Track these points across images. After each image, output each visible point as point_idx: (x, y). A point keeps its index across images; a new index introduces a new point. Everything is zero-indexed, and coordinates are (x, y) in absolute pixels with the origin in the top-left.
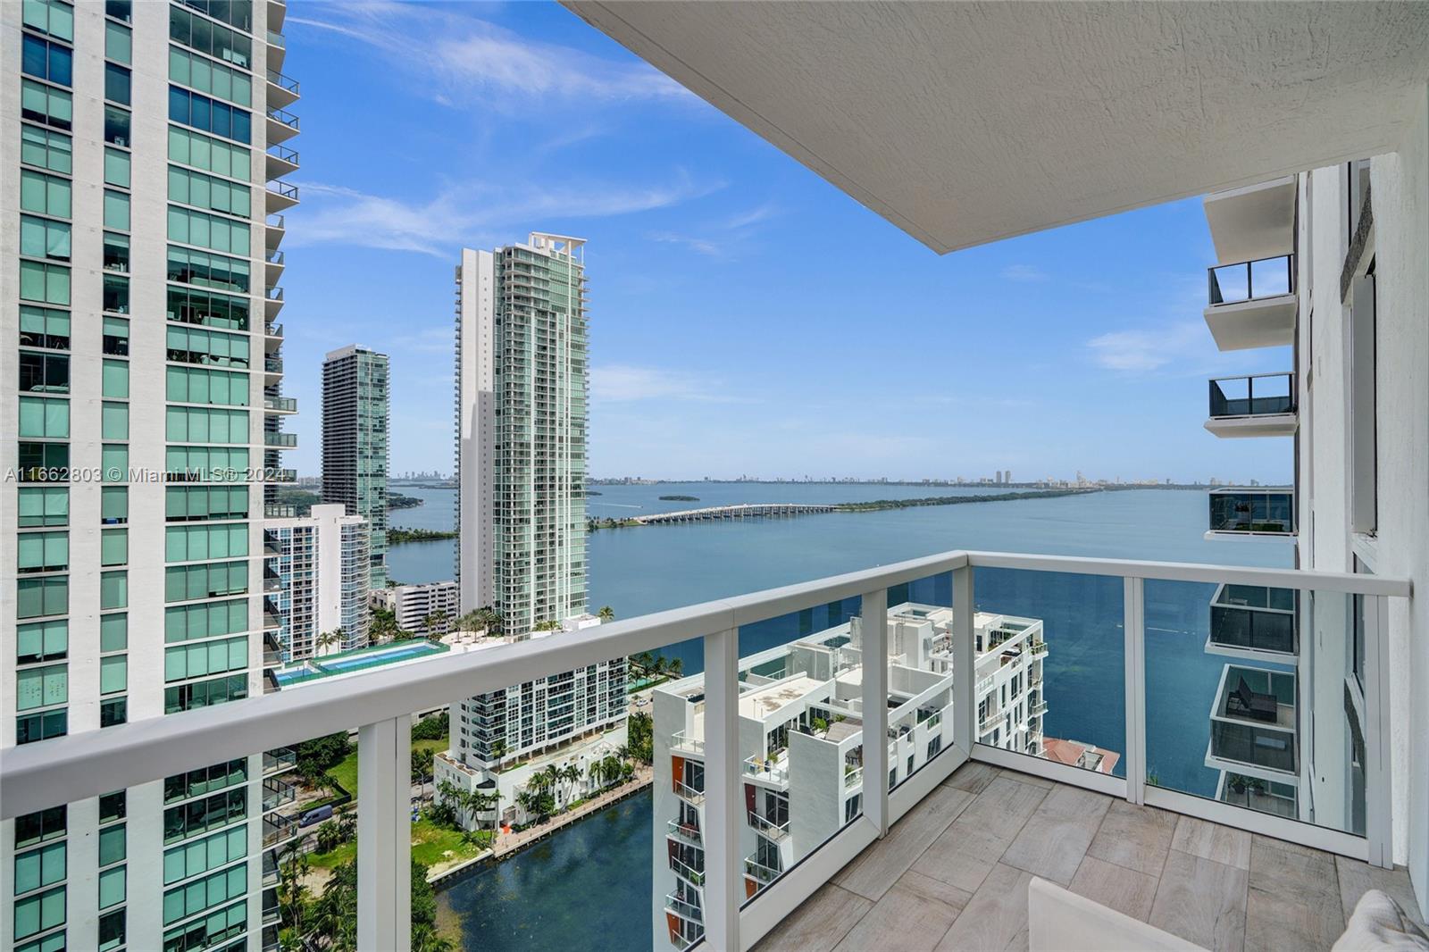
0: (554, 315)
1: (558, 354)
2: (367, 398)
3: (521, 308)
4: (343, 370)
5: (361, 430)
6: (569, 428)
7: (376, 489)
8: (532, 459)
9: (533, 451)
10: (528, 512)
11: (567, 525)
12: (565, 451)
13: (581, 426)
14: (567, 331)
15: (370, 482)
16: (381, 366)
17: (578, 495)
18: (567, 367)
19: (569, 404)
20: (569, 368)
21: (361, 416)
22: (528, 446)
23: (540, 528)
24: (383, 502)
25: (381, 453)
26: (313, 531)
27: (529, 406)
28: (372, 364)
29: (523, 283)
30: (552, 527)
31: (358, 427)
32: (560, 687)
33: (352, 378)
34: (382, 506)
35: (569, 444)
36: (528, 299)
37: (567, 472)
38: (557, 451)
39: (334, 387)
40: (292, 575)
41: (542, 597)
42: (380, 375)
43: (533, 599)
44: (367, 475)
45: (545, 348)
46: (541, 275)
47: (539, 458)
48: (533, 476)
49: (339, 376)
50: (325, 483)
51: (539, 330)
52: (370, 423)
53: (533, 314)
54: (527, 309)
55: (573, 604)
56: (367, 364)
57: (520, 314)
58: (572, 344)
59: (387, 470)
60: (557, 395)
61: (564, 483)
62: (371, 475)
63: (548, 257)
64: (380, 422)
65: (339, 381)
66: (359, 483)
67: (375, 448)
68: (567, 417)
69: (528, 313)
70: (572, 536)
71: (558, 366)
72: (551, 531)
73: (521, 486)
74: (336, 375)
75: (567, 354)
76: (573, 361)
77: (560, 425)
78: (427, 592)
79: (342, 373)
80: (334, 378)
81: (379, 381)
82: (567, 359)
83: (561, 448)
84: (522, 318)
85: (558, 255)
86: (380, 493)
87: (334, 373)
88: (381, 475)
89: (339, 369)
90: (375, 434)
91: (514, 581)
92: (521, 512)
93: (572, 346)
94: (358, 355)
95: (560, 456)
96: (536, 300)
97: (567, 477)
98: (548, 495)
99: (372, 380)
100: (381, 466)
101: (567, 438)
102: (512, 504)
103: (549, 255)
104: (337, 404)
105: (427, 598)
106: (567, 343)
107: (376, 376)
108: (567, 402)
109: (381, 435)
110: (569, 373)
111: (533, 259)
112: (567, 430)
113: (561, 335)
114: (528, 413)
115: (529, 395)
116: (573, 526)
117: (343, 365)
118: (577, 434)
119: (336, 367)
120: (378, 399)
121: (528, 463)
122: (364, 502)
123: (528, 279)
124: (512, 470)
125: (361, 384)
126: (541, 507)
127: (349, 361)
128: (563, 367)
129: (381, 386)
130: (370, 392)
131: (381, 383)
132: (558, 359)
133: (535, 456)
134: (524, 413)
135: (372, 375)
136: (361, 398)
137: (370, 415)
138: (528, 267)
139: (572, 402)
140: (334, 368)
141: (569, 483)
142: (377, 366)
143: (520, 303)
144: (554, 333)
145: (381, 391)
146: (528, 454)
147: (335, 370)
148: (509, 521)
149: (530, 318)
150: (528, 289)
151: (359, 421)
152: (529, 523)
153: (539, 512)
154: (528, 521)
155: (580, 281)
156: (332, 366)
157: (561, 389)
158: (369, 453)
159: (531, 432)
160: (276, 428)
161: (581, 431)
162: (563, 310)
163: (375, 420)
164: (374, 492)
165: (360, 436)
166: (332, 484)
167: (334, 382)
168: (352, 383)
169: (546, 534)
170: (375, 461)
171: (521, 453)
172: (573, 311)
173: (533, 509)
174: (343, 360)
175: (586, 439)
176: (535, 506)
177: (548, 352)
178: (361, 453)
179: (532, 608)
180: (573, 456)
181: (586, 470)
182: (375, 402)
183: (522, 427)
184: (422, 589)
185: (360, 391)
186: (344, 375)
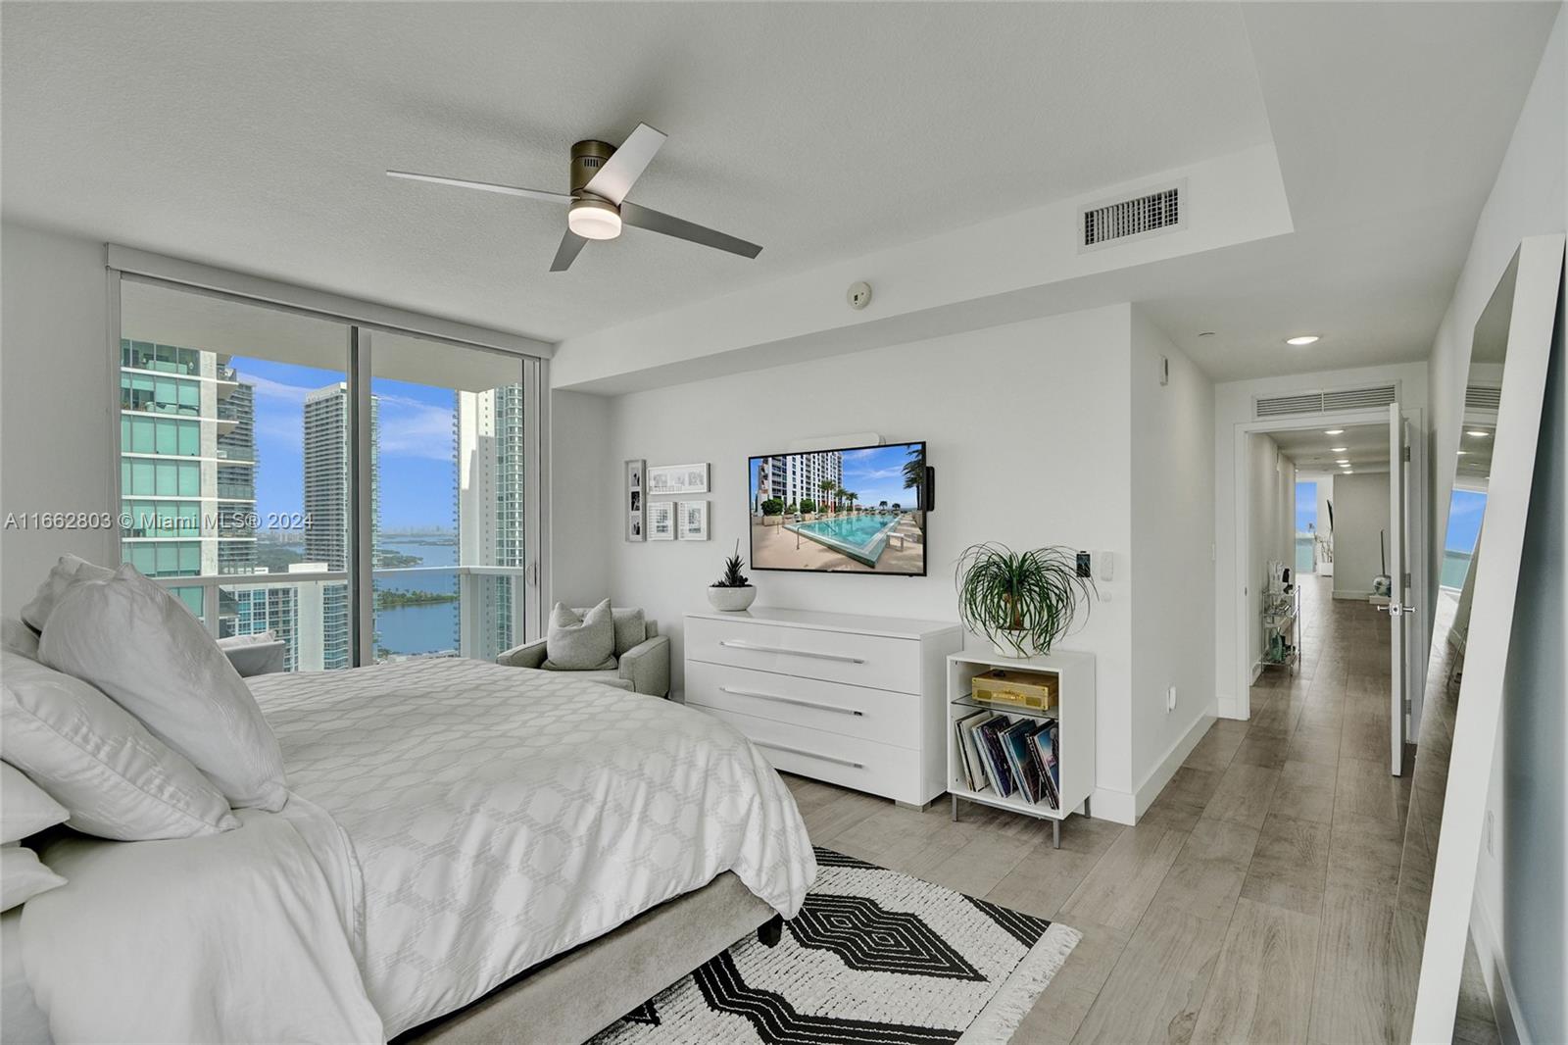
4: (327, 412)
5: (346, 480)
21: (346, 464)
26: (292, 594)
31: (344, 477)
33: (337, 422)
39: (317, 432)
49: (322, 419)
50: (307, 539)
65: (322, 425)
66: (346, 540)
74: (318, 418)
79: (325, 416)
80: (317, 421)
87: (317, 415)
89: (322, 411)
104: (321, 450)
117: (327, 406)
119: (320, 409)
125: (347, 428)
127: (334, 402)
136: (347, 444)
140: (317, 410)
151: (345, 468)
156: (314, 408)
160: (249, 478)
165: (346, 487)
166: (317, 540)
167: (317, 426)
168: (337, 426)
174: (327, 401)
178: (346, 506)
185: (345, 436)
186: (327, 418)
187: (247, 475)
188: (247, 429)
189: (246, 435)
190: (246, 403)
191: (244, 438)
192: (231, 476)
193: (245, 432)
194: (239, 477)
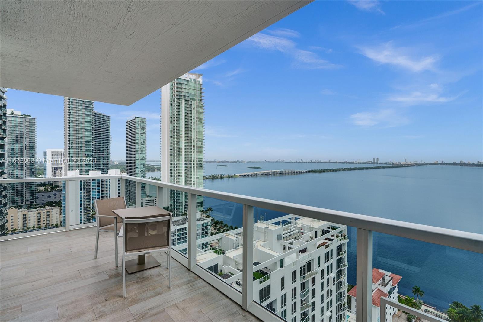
0: (191, 101)
1: (193, 115)
2: (139, 133)
3: (179, 99)
4: (132, 124)
5: (137, 144)
6: (197, 142)
7: (142, 164)
8: (183, 153)
9: (183, 151)
10: (181, 172)
11: (196, 177)
12: (195, 151)
13: (202, 141)
14: (196, 107)
15: (140, 162)
16: (144, 122)
17: (201, 167)
18: (196, 120)
19: (197, 134)
20: (197, 120)
21: (137, 139)
22: (182, 149)
23: (186, 178)
24: (144, 169)
25: (144, 152)
27: (182, 135)
28: (141, 122)
29: (179, 90)
30: (191, 178)
31: (136, 143)
32: (182, 238)
33: (134, 126)
34: (144, 170)
35: (197, 148)
36: (181, 96)
37: (196, 158)
38: (193, 151)
39: (129, 130)
40: (101, 194)
41: (187, 203)
42: (143, 125)
43: (184, 204)
44: (139, 159)
45: (188, 114)
46: (186, 87)
47: (185, 153)
48: (183, 160)
49: (130, 126)
50: (127, 162)
51: (185, 107)
52: (140, 142)
53: (183, 100)
54: (181, 100)
55: (199, 206)
56: (139, 122)
57: (178, 101)
58: (198, 112)
59: (146, 158)
60: (192, 130)
61: (195, 162)
62: (140, 159)
63: (189, 81)
64: (144, 141)
65: (130, 128)
66: (137, 162)
67: (142, 150)
68: (196, 138)
69: (182, 101)
70: (198, 181)
71: (192, 120)
72: (190, 180)
73: (179, 163)
74: (130, 125)
75: (196, 116)
76: (198, 118)
77: (194, 141)
78: (154, 200)
79: (131, 125)
80: (129, 126)
81: (143, 127)
82: (196, 117)
83: (194, 150)
84: (179, 103)
85: (193, 80)
86: (143, 166)
87: (129, 125)
88: (144, 159)
89: (130, 123)
90: (141, 145)
91: (177, 197)
92: (179, 173)
93: (198, 113)
94: (136, 118)
95: (194, 152)
96: (185, 96)
97: (196, 160)
98: (189, 167)
99: (140, 127)
100: (144, 156)
101: (196, 146)
102: (175, 170)
103: (189, 80)
104: (130, 135)
105: (154, 202)
106: (196, 111)
107: (142, 125)
108: (196, 133)
109: (144, 146)
110: (197, 122)
111: (183, 81)
112: (196, 143)
113: (194, 109)
114: (181, 137)
115: (182, 131)
116: (198, 178)
117: (132, 122)
118: (200, 145)
120: (143, 134)
121: (181, 155)
122: (138, 169)
123: (181, 88)
124: (175, 158)
125: (137, 128)
126: (186, 171)
127: (134, 120)
128: (195, 120)
129: (144, 129)
130: (140, 131)
131: (143, 128)
132: (192, 117)
133: (184, 153)
134: (180, 137)
135: (141, 125)
136: (137, 133)
137: (140, 139)
138: (181, 84)
139: (198, 133)
140: (129, 123)
141: (197, 162)
142: (142, 122)
143: (178, 97)
144: (191, 108)
145: (144, 131)
146: (182, 152)
147: (130, 124)
148: (174, 176)
149: (182, 103)
150: (181, 92)
151: (136, 141)
152: (182, 177)
153: (185, 173)
154: (181, 176)
155: (201, 89)
156: (128, 123)
157: (194, 129)
158: (140, 152)
159: (183, 144)
160: (109, 143)
161: (201, 143)
162: (195, 100)
163: (141, 141)
164: (142, 165)
165: (137, 146)
166: (129, 162)
167: (129, 128)
168: (134, 128)
169: (188, 180)
170: (142, 154)
171: (179, 151)
172: (199, 100)
173: (183, 172)
174: (132, 120)
175: (203, 147)
176: (184, 170)
177: (189, 115)
178: (137, 152)
179: (183, 207)
180: (199, 152)
181: (204, 158)
182: (142, 134)
183: (179, 142)
184: (152, 199)
185: (136, 131)
186: (132, 125)
187: (108, 143)
188: (108, 129)
189: (108, 131)
190: (108, 121)
191: (107, 132)
192: (103, 143)
193: (107, 130)
194: (106, 143)
